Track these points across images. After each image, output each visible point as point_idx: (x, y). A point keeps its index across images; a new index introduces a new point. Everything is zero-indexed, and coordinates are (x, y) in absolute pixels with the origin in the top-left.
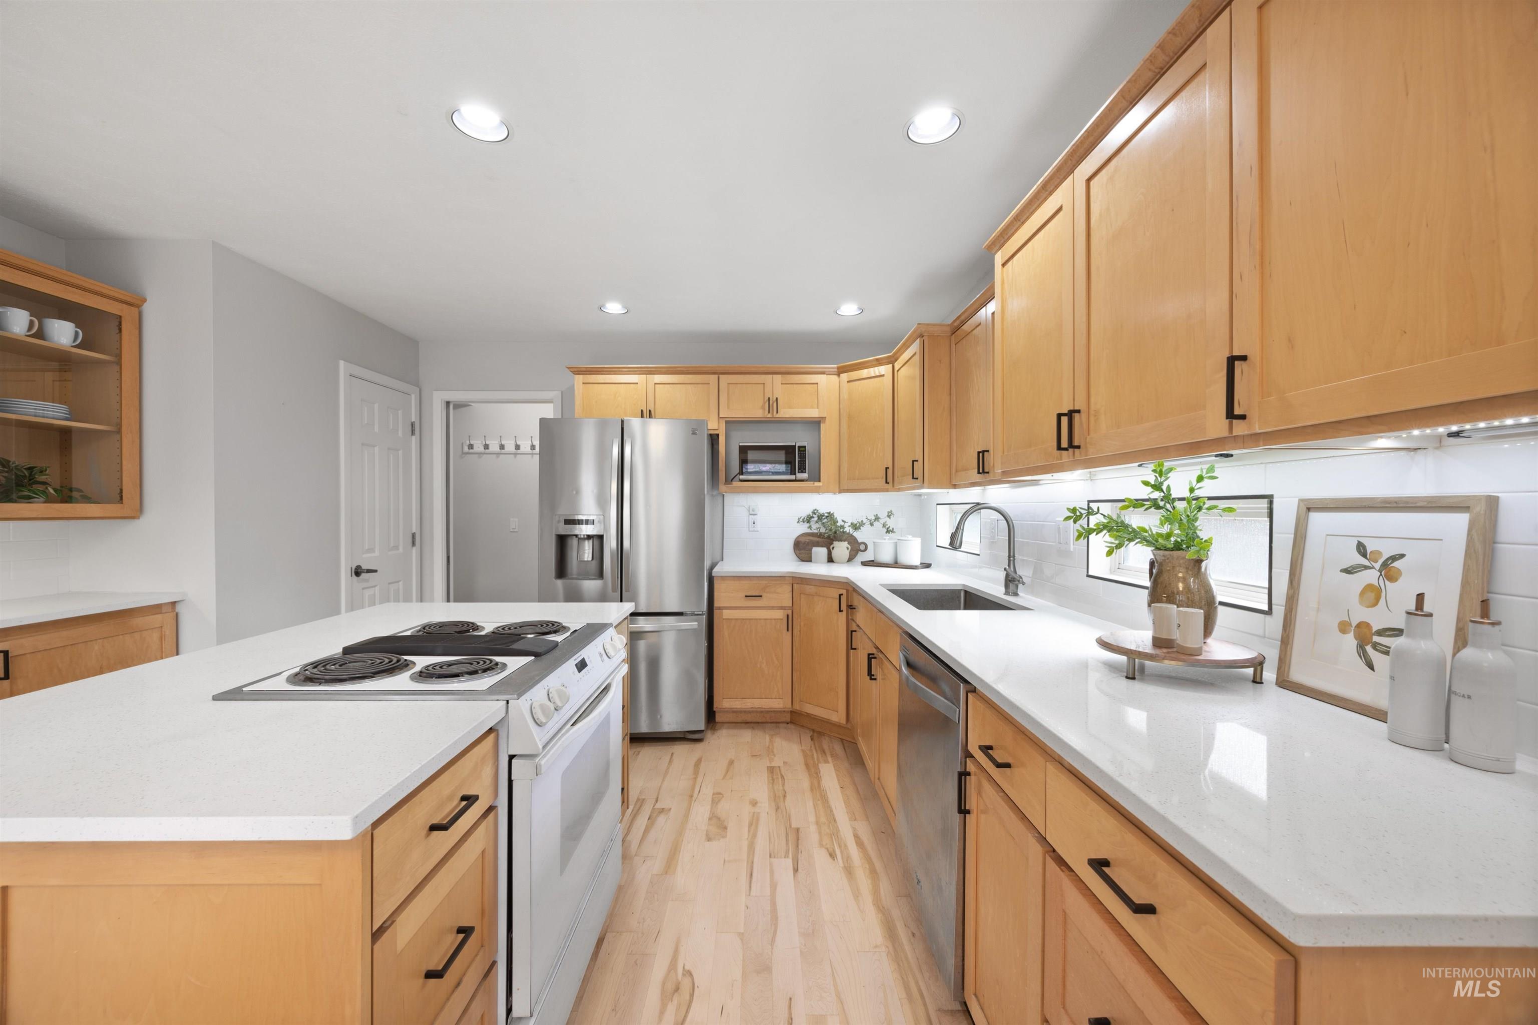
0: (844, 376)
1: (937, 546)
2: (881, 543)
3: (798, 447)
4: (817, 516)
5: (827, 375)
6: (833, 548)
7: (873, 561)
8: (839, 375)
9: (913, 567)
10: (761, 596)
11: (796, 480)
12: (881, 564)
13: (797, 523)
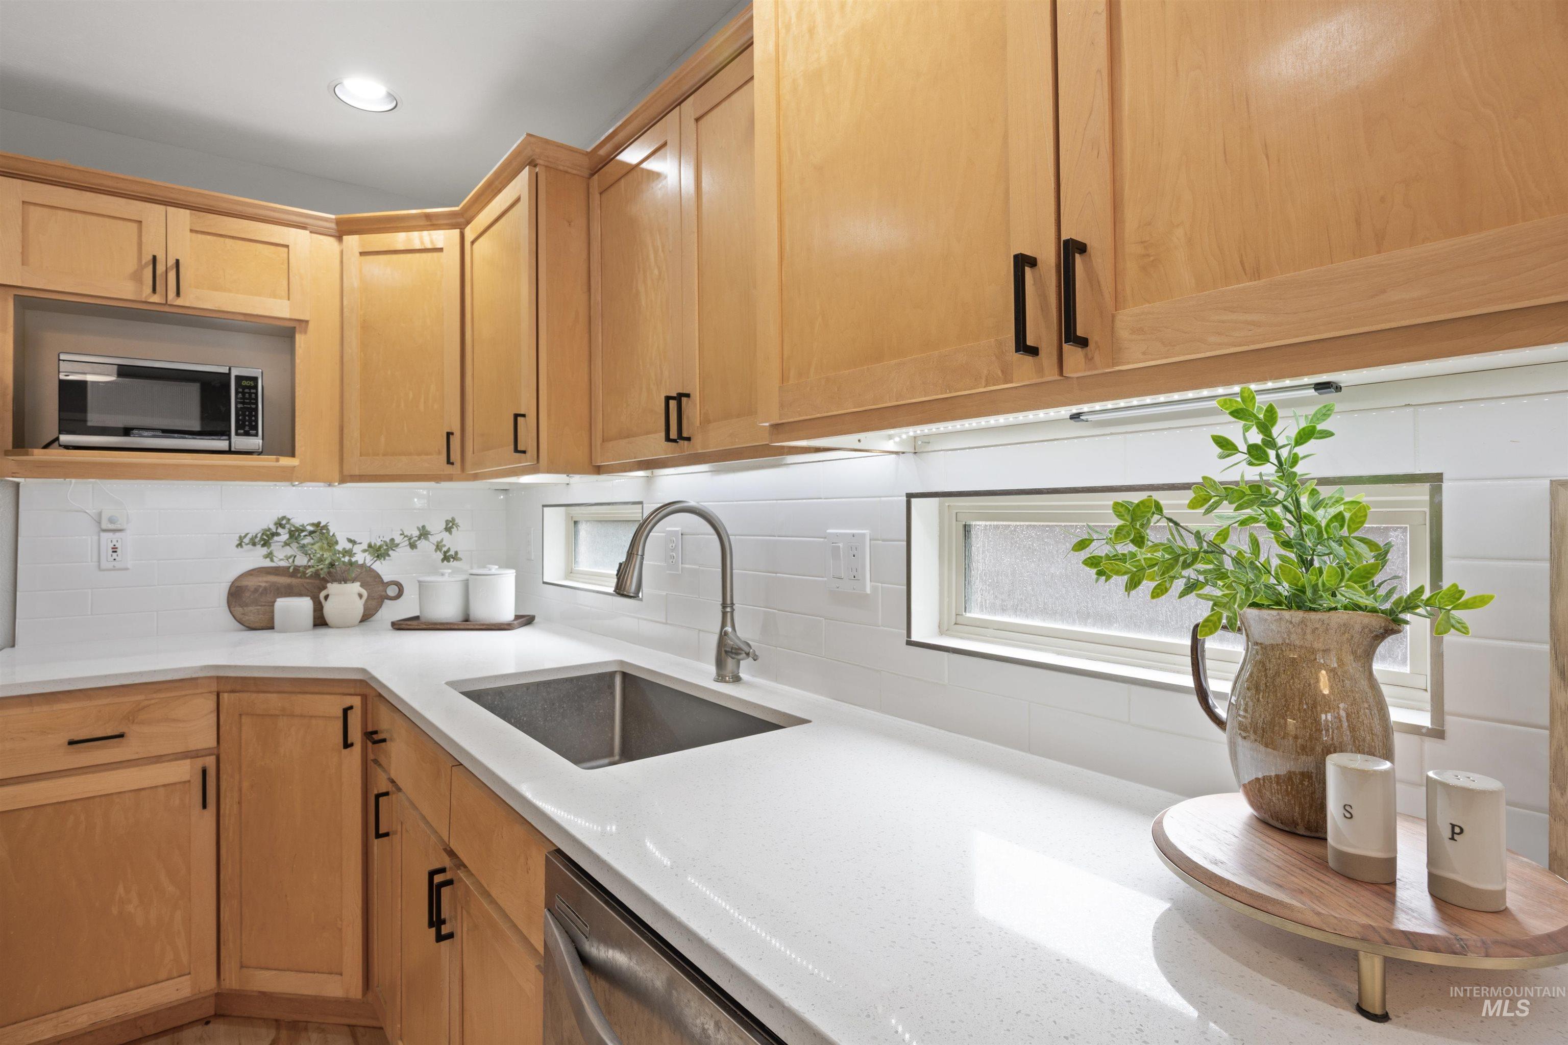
0: (352, 242)
1: (544, 583)
2: (437, 582)
3: (237, 377)
4: (286, 530)
5: (311, 232)
6: (326, 597)
7: (417, 618)
8: (339, 238)
9: (502, 627)
10: (121, 736)
11: (230, 452)
12: (436, 624)
13: (237, 546)
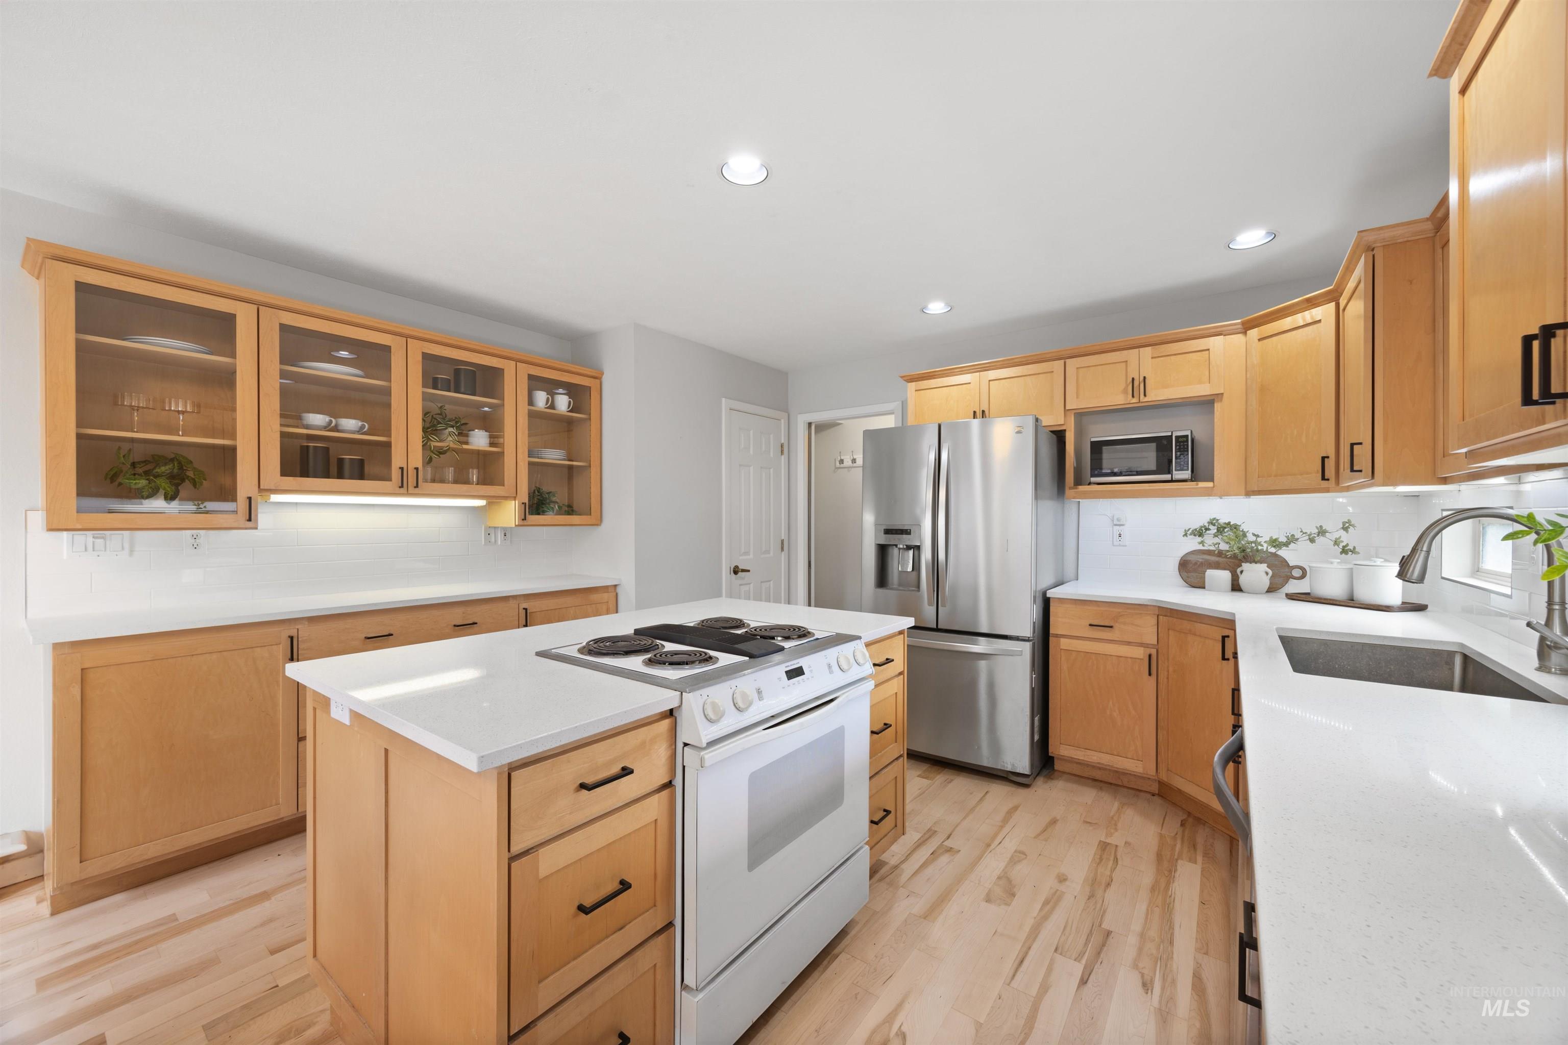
0: (1254, 333)
1: (1443, 578)
2: (1320, 567)
3: (1176, 437)
4: (1216, 527)
5: (1225, 335)
6: (1242, 572)
7: (1308, 594)
8: (1245, 333)
9: (1381, 608)
10: (1111, 627)
11: (1172, 481)
12: (1321, 599)
13: (1184, 536)
